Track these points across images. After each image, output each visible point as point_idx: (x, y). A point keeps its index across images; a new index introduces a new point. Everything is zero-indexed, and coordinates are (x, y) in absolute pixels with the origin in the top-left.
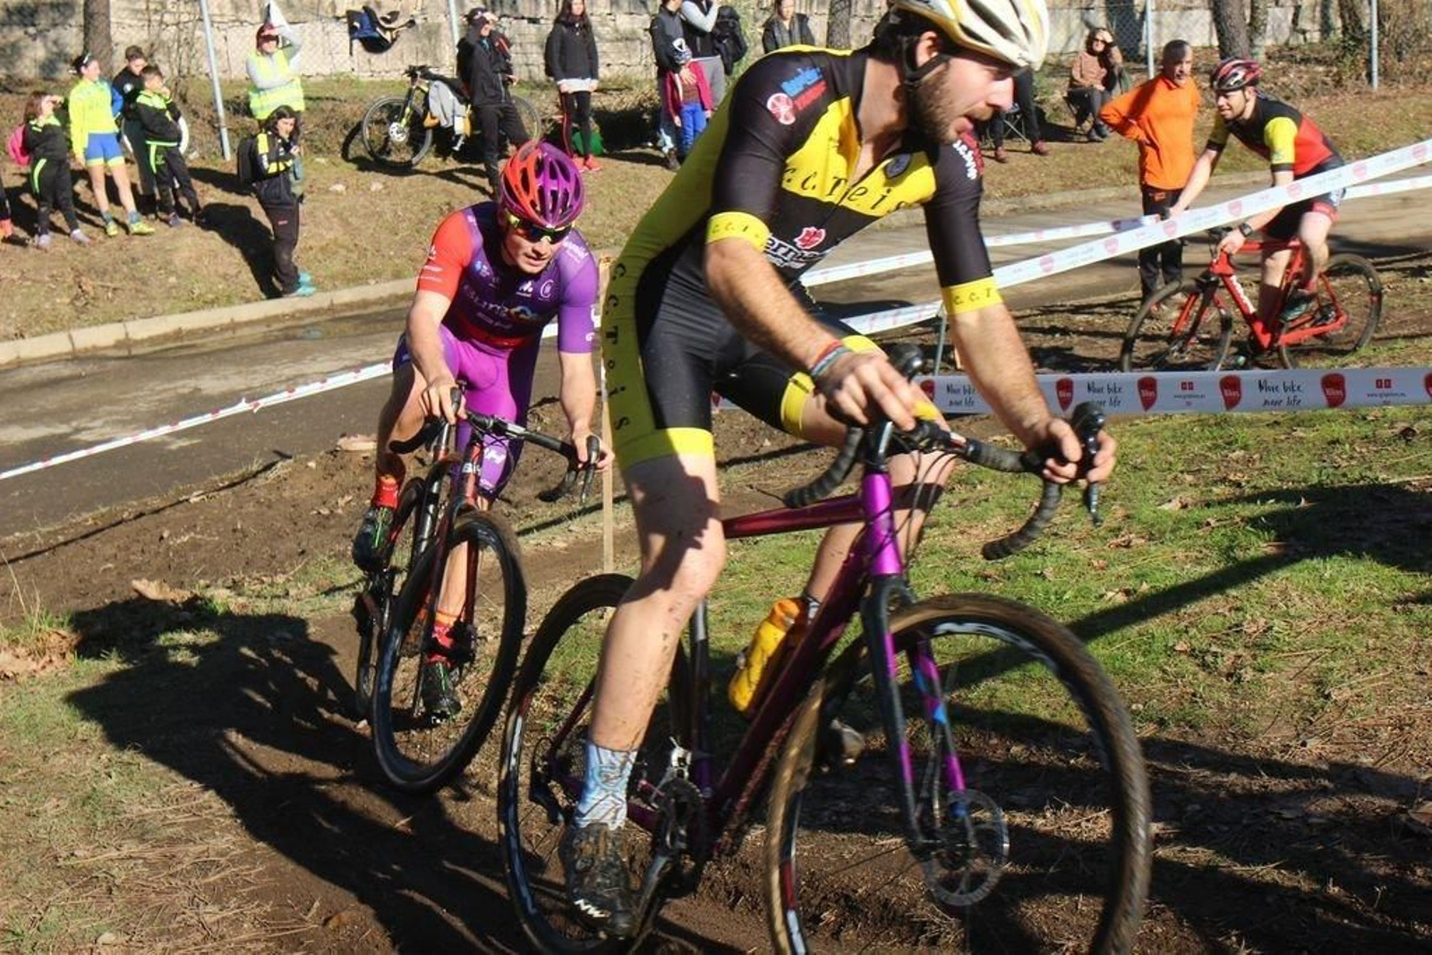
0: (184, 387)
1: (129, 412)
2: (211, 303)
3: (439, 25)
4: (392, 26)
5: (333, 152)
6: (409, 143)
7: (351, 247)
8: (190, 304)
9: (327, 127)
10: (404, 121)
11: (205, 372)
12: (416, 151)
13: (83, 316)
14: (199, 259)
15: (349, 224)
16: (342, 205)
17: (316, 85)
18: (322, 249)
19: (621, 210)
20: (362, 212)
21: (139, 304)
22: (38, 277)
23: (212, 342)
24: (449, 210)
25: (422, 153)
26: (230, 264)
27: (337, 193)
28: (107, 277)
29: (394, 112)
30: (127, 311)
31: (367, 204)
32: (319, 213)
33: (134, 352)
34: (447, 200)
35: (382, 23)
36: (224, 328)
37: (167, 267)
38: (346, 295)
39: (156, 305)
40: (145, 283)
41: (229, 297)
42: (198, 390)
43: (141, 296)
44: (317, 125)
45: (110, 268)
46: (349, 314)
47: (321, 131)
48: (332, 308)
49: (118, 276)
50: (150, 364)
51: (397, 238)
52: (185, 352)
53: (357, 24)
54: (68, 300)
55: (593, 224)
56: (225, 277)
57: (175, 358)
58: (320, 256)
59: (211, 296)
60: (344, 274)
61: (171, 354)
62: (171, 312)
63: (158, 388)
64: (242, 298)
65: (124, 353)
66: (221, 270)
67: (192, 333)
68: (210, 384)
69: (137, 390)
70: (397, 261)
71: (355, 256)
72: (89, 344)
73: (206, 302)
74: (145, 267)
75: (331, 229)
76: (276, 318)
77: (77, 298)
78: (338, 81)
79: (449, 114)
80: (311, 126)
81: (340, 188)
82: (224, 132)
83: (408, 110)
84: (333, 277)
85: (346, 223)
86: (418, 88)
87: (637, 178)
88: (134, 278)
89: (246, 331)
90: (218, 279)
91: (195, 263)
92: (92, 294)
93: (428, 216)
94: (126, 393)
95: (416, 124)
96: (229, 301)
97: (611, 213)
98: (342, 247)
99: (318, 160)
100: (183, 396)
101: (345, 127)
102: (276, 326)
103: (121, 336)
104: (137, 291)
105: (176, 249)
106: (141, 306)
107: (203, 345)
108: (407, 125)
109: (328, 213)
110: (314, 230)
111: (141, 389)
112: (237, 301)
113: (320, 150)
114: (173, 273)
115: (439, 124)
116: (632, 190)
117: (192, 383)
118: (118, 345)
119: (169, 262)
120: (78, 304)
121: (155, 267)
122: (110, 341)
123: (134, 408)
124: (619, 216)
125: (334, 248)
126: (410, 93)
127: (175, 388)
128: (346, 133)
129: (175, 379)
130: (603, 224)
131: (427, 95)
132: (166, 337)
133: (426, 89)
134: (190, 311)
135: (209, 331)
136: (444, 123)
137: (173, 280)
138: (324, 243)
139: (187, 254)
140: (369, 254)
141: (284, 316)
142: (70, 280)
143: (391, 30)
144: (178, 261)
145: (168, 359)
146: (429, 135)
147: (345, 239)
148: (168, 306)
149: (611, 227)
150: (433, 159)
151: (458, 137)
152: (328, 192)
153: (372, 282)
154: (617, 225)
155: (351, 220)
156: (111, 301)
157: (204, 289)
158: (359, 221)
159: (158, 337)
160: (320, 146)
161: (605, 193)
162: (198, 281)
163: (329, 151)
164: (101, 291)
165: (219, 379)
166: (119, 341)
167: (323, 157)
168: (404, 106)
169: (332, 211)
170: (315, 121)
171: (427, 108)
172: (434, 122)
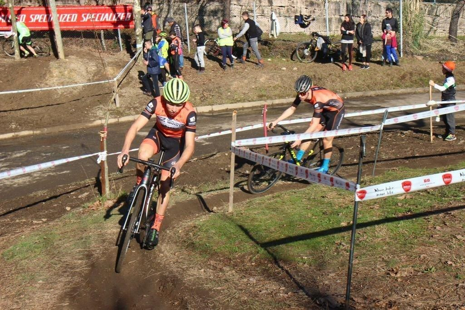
2: (239, 101)
3: (332, 18)
4: (307, 20)
6: (311, 56)
7: (283, 87)
8: (233, 101)
9: (287, 50)
10: (309, 49)
11: (226, 122)
13: (203, 103)
14: (238, 88)
15: (283, 80)
16: (283, 74)
18: (274, 87)
19: (367, 80)
26: (246, 90)
27: (283, 70)
28: (211, 92)
29: (307, 45)
30: (215, 102)
32: (275, 76)
33: (214, 114)
34: (314, 74)
35: (305, 19)
37: (228, 90)
39: (223, 101)
40: (221, 94)
41: (244, 100)
43: (220, 98)
44: (284, 49)
45: (213, 89)
46: (277, 107)
47: (285, 51)
48: (272, 105)
49: (214, 92)
50: (214, 118)
52: (228, 115)
53: (297, 20)
54: (199, 98)
55: (358, 84)
56: (244, 94)
58: (273, 89)
59: (239, 99)
60: (279, 95)
61: (225, 116)
62: (227, 103)
64: (248, 100)
65: (211, 114)
66: (244, 92)
68: (225, 126)
71: (283, 90)
72: (201, 111)
73: (237, 101)
74: (223, 89)
75: (277, 81)
76: (256, 107)
77: (202, 97)
78: (299, 34)
80: (282, 49)
81: (284, 69)
83: (310, 46)
84: (275, 96)
85: (282, 80)
86: (314, 39)
87: (375, 70)
88: (219, 93)
89: (246, 110)
90: (242, 94)
91: (236, 89)
92: (206, 97)
94: (202, 127)
95: (312, 50)
96: (244, 101)
97: (364, 81)
98: (280, 87)
99: (283, 59)
101: (292, 50)
103: (211, 110)
104: (219, 96)
105: (231, 85)
106: (219, 101)
110: (273, 81)
111: (207, 126)
112: (246, 101)
114: (230, 92)
116: (372, 74)
117: (220, 125)
118: (210, 112)
119: (229, 89)
120: (202, 99)
121: (225, 90)
122: (207, 111)
124: (367, 82)
125: (277, 87)
126: (312, 41)
128: (292, 52)
129: (217, 124)
130: (361, 84)
131: (316, 41)
132: (223, 111)
133: (316, 39)
134: (232, 103)
135: (235, 109)
137: (229, 94)
138: (274, 85)
139: (235, 86)
140: (287, 89)
141: (258, 106)
142: (201, 92)
143: (307, 21)
144: (232, 88)
145: (220, 117)
146: (316, 53)
147: (281, 84)
148: (227, 101)
152: (281, 69)
153: (287, 98)
154: (365, 84)
155: (284, 79)
156: (211, 99)
157: (238, 97)
158: (287, 79)
159: (221, 110)
160: (284, 55)
161: (364, 74)
162: (236, 95)
163: (287, 57)
164: (209, 96)
165: (228, 125)
166: (210, 111)
167: (285, 58)
168: (310, 44)
169: (279, 76)
170: (284, 47)
171: (316, 45)
172: (318, 49)
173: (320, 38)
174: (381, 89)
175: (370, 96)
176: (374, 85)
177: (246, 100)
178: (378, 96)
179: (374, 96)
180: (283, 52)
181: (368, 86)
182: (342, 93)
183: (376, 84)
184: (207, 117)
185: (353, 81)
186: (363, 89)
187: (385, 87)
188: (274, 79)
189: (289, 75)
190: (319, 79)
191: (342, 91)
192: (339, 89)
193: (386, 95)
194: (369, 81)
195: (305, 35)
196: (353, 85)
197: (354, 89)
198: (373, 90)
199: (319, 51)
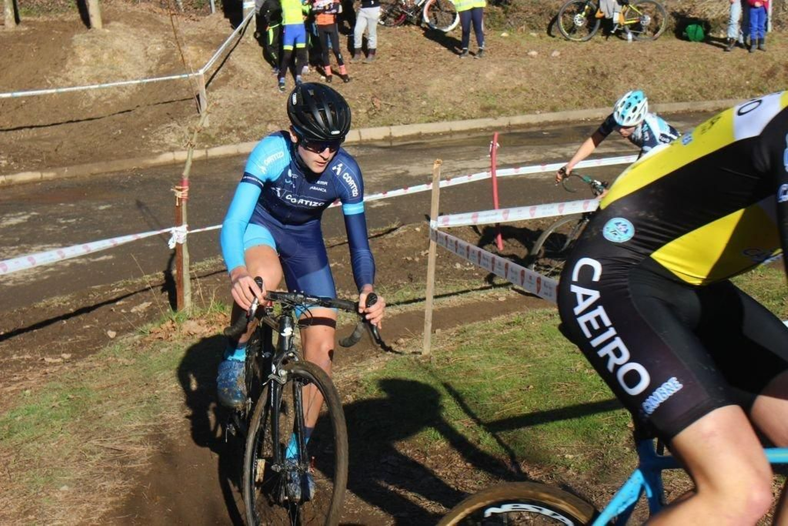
0: (401, 169)
2: (443, 118)
5: (543, 30)
6: (587, 27)
7: (530, 90)
8: (431, 118)
9: (540, 14)
10: (584, 13)
11: (417, 161)
12: (590, 31)
13: (372, 121)
14: (441, 92)
15: (531, 76)
16: (530, 64)
18: (513, 90)
19: (699, 78)
20: (542, 69)
21: (403, 116)
22: (353, 97)
23: (434, 142)
24: (593, 71)
25: (593, 33)
26: (458, 96)
27: (532, 57)
28: (389, 100)
30: (396, 120)
31: (546, 64)
32: (516, 69)
33: (395, 144)
34: (593, 65)
36: (445, 134)
37: (422, 96)
38: (519, 120)
39: (413, 118)
40: (409, 104)
41: (454, 115)
42: (407, 172)
43: (405, 111)
44: (535, 13)
45: (392, 94)
46: (518, 131)
47: (536, 17)
48: (510, 127)
49: (395, 99)
50: (393, 153)
51: (558, 87)
54: (365, 111)
55: (679, 86)
56: (454, 103)
57: (409, 150)
59: (444, 114)
60: (522, 106)
62: (420, 122)
63: (388, 169)
64: (461, 116)
65: (388, 144)
66: (453, 99)
67: (427, 135)
68: (415, 170)
70: (555, 101)
71: (530, 96)
72: (369, 138)
73: (440, 117)
74: (411, 94)
75: (520, 79)
76: (476, 130)
77: (371, 110)
79: (611, 10)
80: (531, 13)
81: (534, 53)
83: (587, 7)
84: (515, 108)
85: (529, 76)
87: (714, 58)
88: (404, 101)
89: (456, 137)
90: (449, 105)
91: (439, 94)
92: (379, 109)
93: (579, 74)
94: (371, 170)
95: (591, 16)
96: (452, 117)
97: (692, 80)
98: (524, 90)
99: (531, 34)
100: (397, 176)
101: (551, 15)
102: (472, 136)
103: (388, 134)
104: (404, 108)
105: (429, 86)
107: (428, 143)
108: (585, 16)
109: (521, 69)
110: (511, 79)
111: (378, 168)
113: (535, 28)
114: (425, 99)
115: (604, 16)
116: (709, 66)
117: (406, 167)
118: (386, 139)
119: (425, 93)
120: (370, 113)
121: (416, 95)
122: (381, 137)
124: (697, 82)
125: (519, 90)
127: (396, 170)
128: (551, 18)
129: (400, 164)
130: (686, 86)
132: (412, 137)
134: (430, 122)
135: (436, 135)
136: (607, 16)
137: (424, 103)
138: (513, 87)
139: (435, 88)
140: (539, 95)
141: (481, 129)
142: (369, 99)
144: (430, 92)
145: (406, 150)
147: (527, 86)
148: (419, 118)
149: (690, 88)
150: (600, 37)
151: (616, 24)
152: (526, 54)
153: (538, 112)
154: (695, 87)
155: (533, 74)
156: (388, 113)
157: (441, 110)
158: (538, 75)
159: (407, 136)
160: (535, 25)
162: (438, 105)
163: (540, 29)
164: (384, 107)
165: (421, 166)
166: (385, 137)
167: (536, 32)
168: (586, 4)
169: (524, 68)
170: (534, 10)
171: (598, 6)
172: (601, 15)
174: (726, 97)
175: (704, 111)
176: (712, 88)
177: (456, 117)
179: (710, 110)
180: (533, 20)
181: (700, 91)
183: (715, 87)
184: (380, 150)
185: (670, 81)
186: (690, 97)
187: (734, 94)
188: (513, 76)
189: (543, 66)
190: (603, 75)
194: (702, 82)
196: (669, 88)
197: (672, 96)
198: (711, 99)
199: (603, 18)
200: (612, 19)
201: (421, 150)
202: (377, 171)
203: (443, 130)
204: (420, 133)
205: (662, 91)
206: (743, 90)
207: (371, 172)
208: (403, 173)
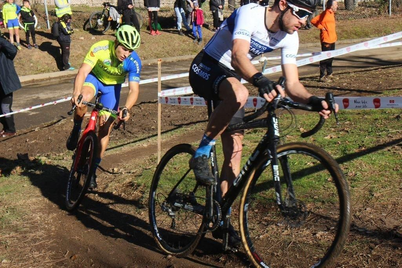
0: (34, 96)
1: (18, 104)
2: (43, 72)
5: (81, 27)
6: (103, 26)
8: (37, 72)
9: (79, 20)
11: (41, 92)
12: (105, 28)
14: (40, 59)
16: (83, 43)
17: (76, 7)
18: (77, 56)
20: (89, 45)
23: (43, 84)
25: (107, 28)
26: (49, 60)
27: (82, 40)
29: (99, 16)
31: (91, 43)
32: (76, 46)
36: (47, 79)
37: (30, 61)
40: (23, 65)
42: (39, 97)
43: (22, 69)
47: (77, 21)
50: (24, 89)
52: (35, 86)
55: (158, 51)
56: (47, 64)
57: (32, 88)
58: (76, 59)
59: (43, 70)
61: (31, 87)
62: (31, 74)
63: (27, 97)
64: (53, 70)
66: (46, 62)
67: (37, 81)
68: (42, 96)
69: (20, 97)
74: (24, 60)
75: (79, 50)
76: (62, 77)
78: (82, 6)
79: (115, 17)
81: (82, 38)
82: (48, 21)
83: (103, 15)
85: (84, 49)
86: (106, 9)
87: (171, 37)
88: (20, 64)
89: (54, 80)
90: (45, 65)
95: (106, 19)
96: (49, 71)
97: (163, 48)
98: (83, 56)
100: (34, 99)
101: (84, 20)
102: (62, 79)
104: (21, 68)
105: (33, 55)
106: (22, 72)
107: (40, 84)
108: (103, 20)
109: (79, 46)
110: (74, 51)
112: (51, 71)
113: (77, 27)
114: (32, 62)
115: (112, 20)
116: (169, 41)
117: (37, 95)
119: (31, 59)
121: (27, 61)
123: (19, 103)
124: (166, 48)
125: (80, 56)
126: (104, 10)
127: (32, 97)
128: (85, 22)
129: (32, 94)
130: (161, 51)
131: (109, 11)
132: (29, 82)
133: (109, 9)
134: (37, 74)
135: (42, 80)
136: (114, 20)
137: (32, 64)
138: (77, 54)
139: (36, 57)
141: (65, 76)
144: (34, 59)
145: (30, 88)
146: (110, 23)
148: (30, 72)
149: (163, 52)
150: (111, 30)
151: (118, 24)
152: (79, 39)
157: (41, 68)
159: (27, 81)
160: (77, 25)
161: (162, 41)
162: (39, 65)
165: (45, 94)
167: (78, 29)
169: (80, 45)
170: (75, 18)
171: (109, 15)
173: (112, 8)
174: (180, 55)
175: (172, 62)
176: (173, 51)
178: (179, 61)
180: (76, 23)
181: (168, 53)
182: (144, 60)
183: (174, 50)
185: (153, 49)
186: (163, 56)
187: (183, 53)
188: (76, 49)
191: (144, 58)
192: (141, 57)
193: (186, 60)
194: (168, 48)
195: (89, 7)
196: (153, 52)
197: (155, 56)
198: (173, 56)
199: (112, 21)
200: (116, 21)
201: (39, 87)
202: (21, 98)
203: (46, 77)
204: (34, 79)
205: (150, 54)
206: (187, 51)
207: (18, 99)
208: (36, 98)
